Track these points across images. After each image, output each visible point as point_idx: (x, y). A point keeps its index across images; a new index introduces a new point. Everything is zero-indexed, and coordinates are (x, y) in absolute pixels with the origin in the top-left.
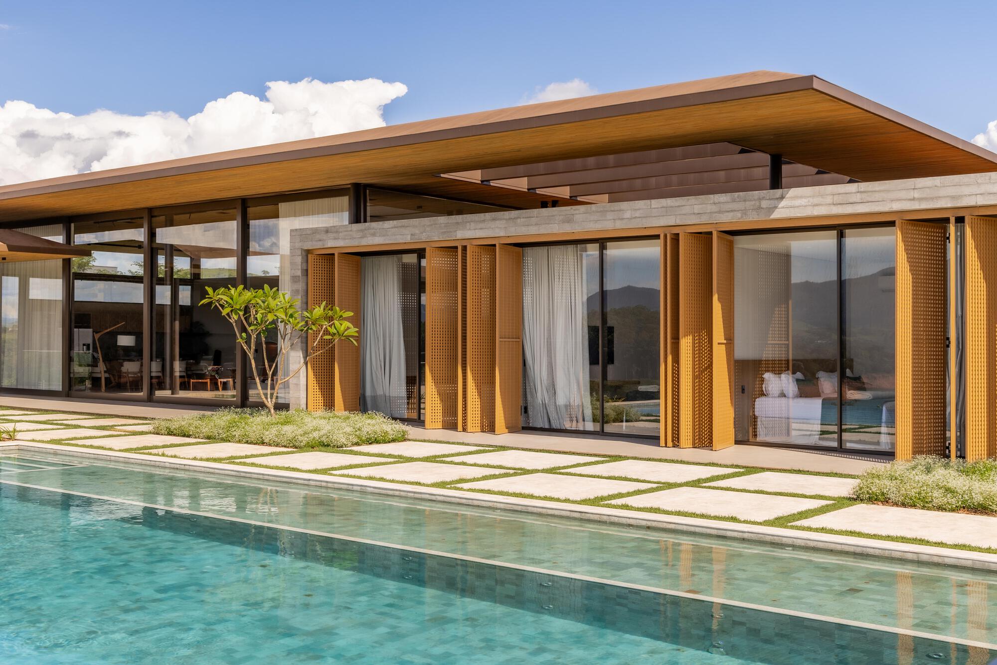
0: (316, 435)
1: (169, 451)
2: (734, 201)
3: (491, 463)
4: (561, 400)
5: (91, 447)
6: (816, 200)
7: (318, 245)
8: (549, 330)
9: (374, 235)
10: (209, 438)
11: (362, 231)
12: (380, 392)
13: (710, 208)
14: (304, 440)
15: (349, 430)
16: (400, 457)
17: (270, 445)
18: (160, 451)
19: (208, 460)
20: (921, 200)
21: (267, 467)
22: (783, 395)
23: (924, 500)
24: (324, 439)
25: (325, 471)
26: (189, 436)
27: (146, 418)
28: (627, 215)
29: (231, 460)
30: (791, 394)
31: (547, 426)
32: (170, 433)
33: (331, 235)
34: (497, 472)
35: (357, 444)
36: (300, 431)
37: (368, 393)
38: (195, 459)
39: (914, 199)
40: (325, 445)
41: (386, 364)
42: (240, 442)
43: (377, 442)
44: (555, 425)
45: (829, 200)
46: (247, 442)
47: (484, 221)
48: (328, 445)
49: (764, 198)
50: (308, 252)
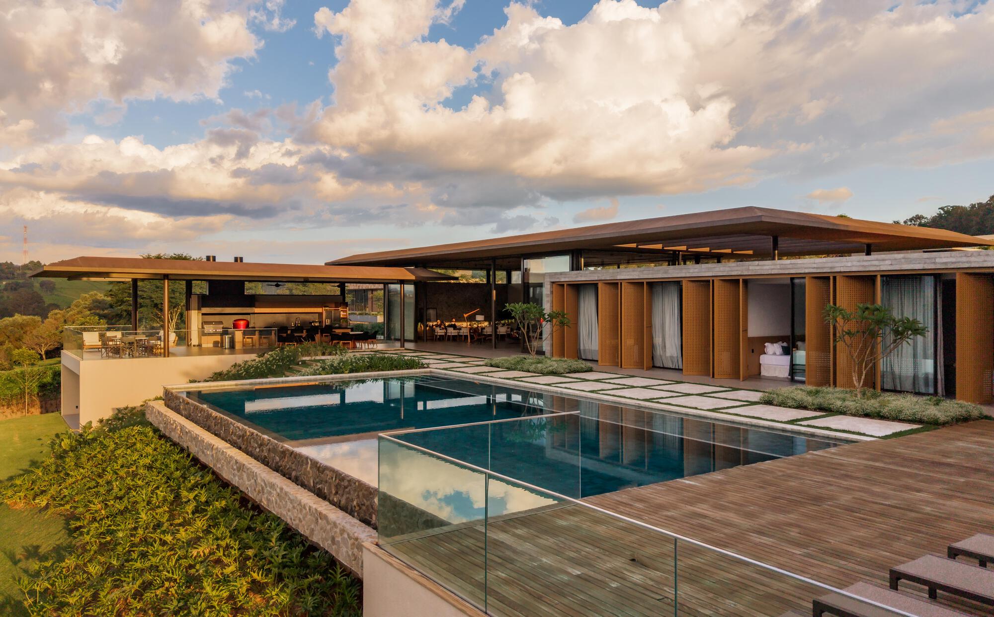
0: (551, 368)
1: (490, 374)
2: (737, 266)
3: (621, 383)
4: (668, 354)
5: (459, 372)
6: (773, 267)
7: (558, 280)
8: (663, 320)
9: (581, 276)
10: (507, 368)
11: (576, 274)
12: (587, 348)
13: (727, 269)
14: (546, 370)
15: (565, 366)
16: (584, 379)
17: (532, 372)
18: (486, 374)
19: (504, 378)
20: (817, 268)
21: (527, 382)
22: (775, 354)
23: (784, 403)
24: (554, 370)
25: (549, 385)
26: (499, 367)
27: (482, 358)
28: (691, 271)
29: (514, 379)
30: (778, 353)
31: (662, 366)
32: (492, 366)
33: (563, 276)
34: (619, 387)
35: (569, 373)
36: (544, 367)
37: (582, 348)
38: (500, 378)
39: (814, 268)
40: (554, 373)
41: (590, 334)
42: (520, 370)
43: (578, 372)
44: (666, 366)
45: (778, 267)
46: (522, 371)
47: (629, 272)
48: (556, 373)
49: (750, 265)
50: (553, 283)
